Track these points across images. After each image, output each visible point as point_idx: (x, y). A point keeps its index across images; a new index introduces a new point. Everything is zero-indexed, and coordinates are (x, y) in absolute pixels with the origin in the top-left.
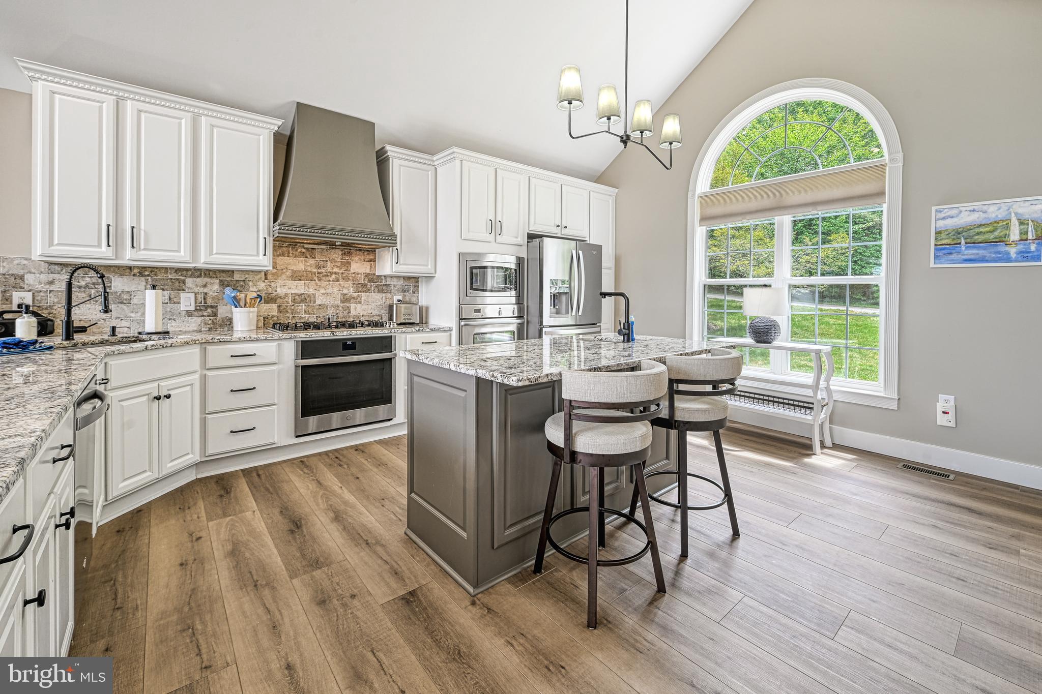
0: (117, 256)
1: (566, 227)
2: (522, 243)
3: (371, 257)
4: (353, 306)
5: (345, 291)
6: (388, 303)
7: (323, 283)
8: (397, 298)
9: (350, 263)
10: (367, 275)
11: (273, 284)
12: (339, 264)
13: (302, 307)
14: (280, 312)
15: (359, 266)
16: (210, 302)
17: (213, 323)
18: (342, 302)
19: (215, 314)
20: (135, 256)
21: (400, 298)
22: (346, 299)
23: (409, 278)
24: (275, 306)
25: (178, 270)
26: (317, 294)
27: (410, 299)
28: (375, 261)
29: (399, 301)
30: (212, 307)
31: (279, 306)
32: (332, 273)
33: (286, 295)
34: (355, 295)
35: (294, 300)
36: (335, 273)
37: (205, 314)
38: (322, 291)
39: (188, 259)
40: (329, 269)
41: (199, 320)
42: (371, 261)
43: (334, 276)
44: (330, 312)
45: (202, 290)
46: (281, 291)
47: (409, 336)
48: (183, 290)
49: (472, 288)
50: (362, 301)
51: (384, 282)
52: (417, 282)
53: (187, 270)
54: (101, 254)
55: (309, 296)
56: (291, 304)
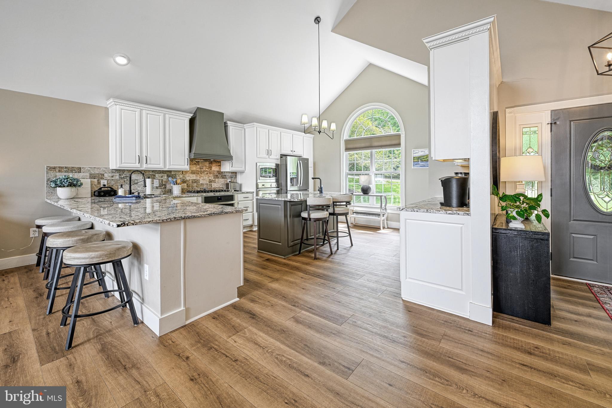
0: (141, 166)
1: (294, 151)
2: (278, 158)
3: (219, 164)
4: (213, 184)
5: (210, 178)
6: (226, 182)
7: (202, 175)
9: (211, 167)
10: (218, 172)
11: (185, 176)
12: (208, 167)
13: (195, 184)
14: (187, 186)
15: (215, 168)
16: (164, 183)
17: (165, 191)
18: (209, 182)
19: (165, 188)
20: (147, 167)
21: (230, 180)
22: (211, 181)
23: (233, 172)
24: (186, 184)
25: (153, 171)
26: (200, 179)
27: (234, 181)
28: (221, 166)
29: (229, 182)
30: (164, 185)
31: (187, 184)
32: (205, 171)
33: (190, 180)
34: (214, 179)
35: (192, 182)
36: (207, 171)
37: (162, 188)
38: (202, 178)
39: (163, 167)
40: (204, 169)
41: (160, 190)
42: (219, 166)
43: (206, 172)
44: (205, 187)
45: (161, 178)
46: (188, 178)
47: (239, 195)
48: (155, 178)
49: (261, 176)
50: (216, 182)
51: (224, 174)
52: (236, 174)
53: (156, 171)
54: (136, 166)
55: (197, 180)
56: (191, 183)
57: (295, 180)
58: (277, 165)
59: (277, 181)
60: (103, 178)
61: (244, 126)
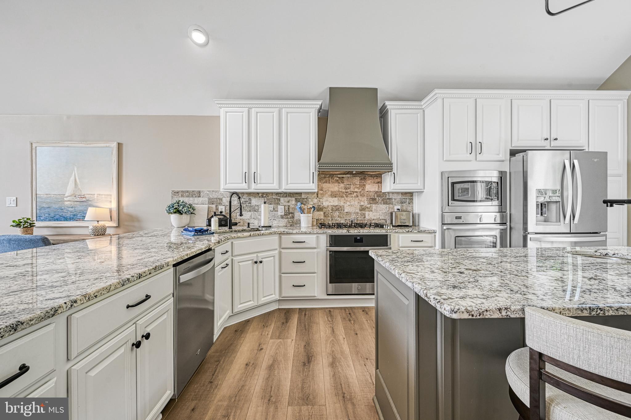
0: (249, 187)
1: (556, 139)
2: (503, 159)
3: (379, 180)
4: (367, 213)
5: (362, 204)
6: (391, 210)
7: (349, 199)
8: (396, 208)
9: (365, 185)
10: (376, 192)
11: (321, 200)
12: (358, 186)
13: (337, 213)
14: (325, 216)
15: (371, 187)
16: (291, 211)
17: (293, 222)
18: (361, 210)
19: (293, 217)
20: (256, 187)
21: (399, 207)
22: (363, 209)
23: (406, 193)
24: (322, 213)
25: (277, 194)
26: (345, 205)
27: (406, 208)
28: (381, 183)
29: (398, 209)
30: (292, 213)
31: (324, 213)
32: (354, 192)
33: (328, 206)
34: (369, 206)
35: (332, 210)
36: (356, 192)
37: (289, 217)
38: (348, 203)
39: (277, 187)
40: (352, 189)
41: (286, 220)
42: (378, 183)
43: (355, 194)
44: (353, 217)
45: (287, 204)
46: (325, 204)
47: (401, 235)
48: (279, 204)
49: (453, 199)
50: (373, 210)
51: (387, 197)
52: (412, 196)
53: (281, 193)
54: (242, 187)
55: (341, 207)
56: (331, 211)
57: (553, 207)
58: (502, 175)
59: (502, 210)
60: (221, 204)
61: (422, 106)
